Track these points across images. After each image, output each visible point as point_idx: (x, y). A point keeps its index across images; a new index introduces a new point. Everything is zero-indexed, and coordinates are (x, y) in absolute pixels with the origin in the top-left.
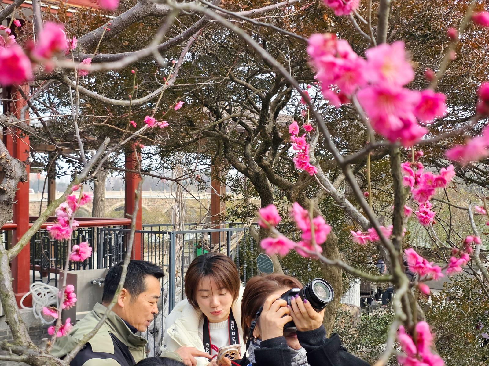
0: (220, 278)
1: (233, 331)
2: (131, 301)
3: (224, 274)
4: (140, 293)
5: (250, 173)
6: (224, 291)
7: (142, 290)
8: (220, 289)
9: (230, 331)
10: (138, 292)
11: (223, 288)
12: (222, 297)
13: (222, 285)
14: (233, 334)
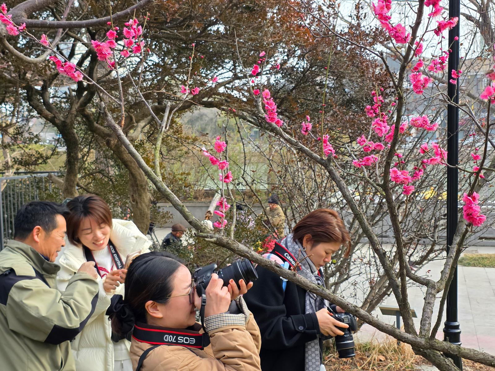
0: (98, 217)
1: (114, 253)
2: (46, 237)
3: (101, 212)
4: (53, 229)
5: (57, 121)
6: (103, 225)
7: (54, 227)
8: (99, 224)
9: (112, 254)
10: (51, 228)
11: (102, 223)
12: (102, 230)
13: (100, 221)
14: (115, 255)
